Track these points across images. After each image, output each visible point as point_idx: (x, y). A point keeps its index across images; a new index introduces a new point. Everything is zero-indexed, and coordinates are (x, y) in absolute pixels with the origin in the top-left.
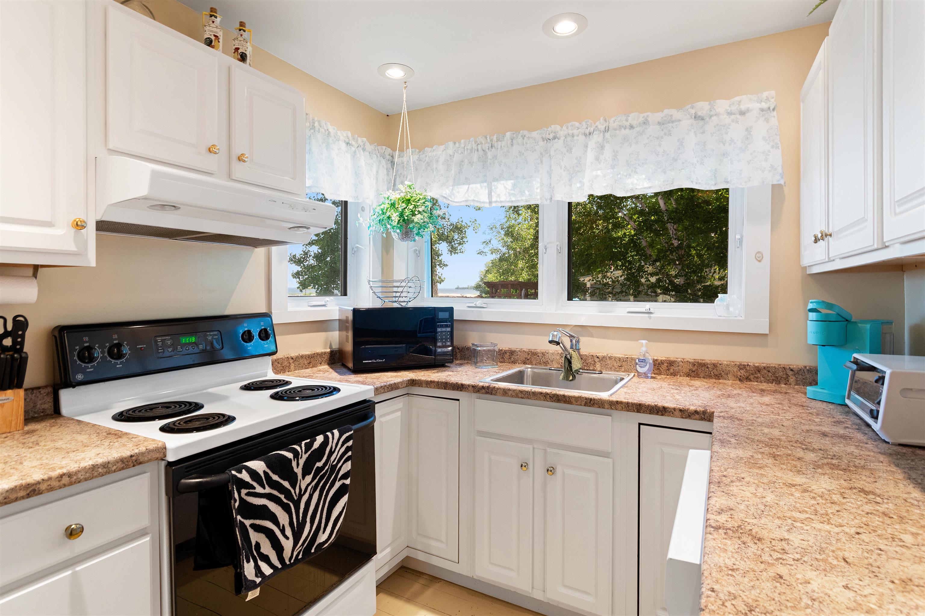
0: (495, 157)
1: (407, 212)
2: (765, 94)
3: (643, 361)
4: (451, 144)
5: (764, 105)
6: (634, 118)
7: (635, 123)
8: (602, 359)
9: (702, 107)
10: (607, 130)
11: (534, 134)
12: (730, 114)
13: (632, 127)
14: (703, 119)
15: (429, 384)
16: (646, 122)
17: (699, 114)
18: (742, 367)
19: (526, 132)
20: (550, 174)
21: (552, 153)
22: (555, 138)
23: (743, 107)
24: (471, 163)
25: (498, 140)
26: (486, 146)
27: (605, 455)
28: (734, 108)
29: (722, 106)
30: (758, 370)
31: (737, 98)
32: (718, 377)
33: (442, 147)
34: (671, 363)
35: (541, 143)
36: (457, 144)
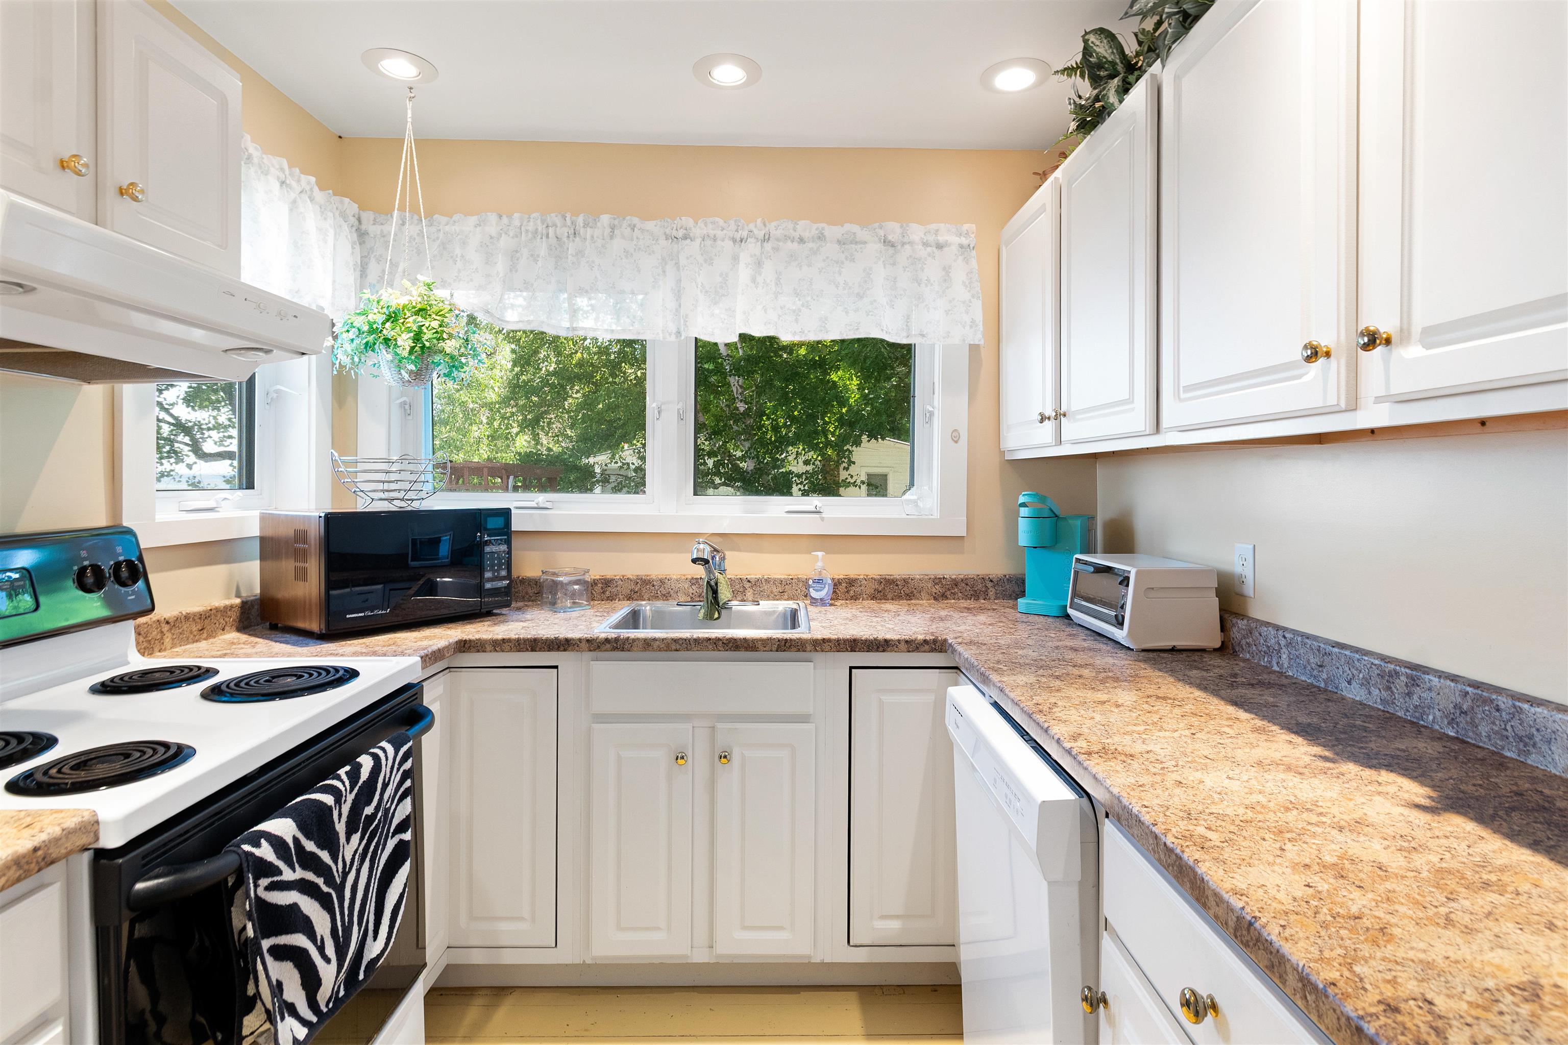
0: (580, 253)
1: (427, 335)
2: (966, 227)
3: (819, 581)
4: (493, 217)
5: (964, 241)
6: (806, 228)
7: (806, 235)
8: (755, 584)
9: (893, 229)
10: (766, 239)
11: (650, 225)
12: (926, 244)
13: (801, 240)
14: (893, 246)
16: (821, 237)
17: (890, 238)
18: (937, 581)
19: (636, 220)
20: (678, 294)
21: (683, 261)
22: (685, 238)
23: (941, 239)
24: (534, 257)
25: (586, 225)
26: (563, 232)
27: (804, 719)
28: (931, 238)
29: (917, 232)
30: (955, 583)
31: (934, 226)
32: (909, 596)
33: (473, 220)
34: (851, 582)
35: (663, 242)
36: (505, 220)
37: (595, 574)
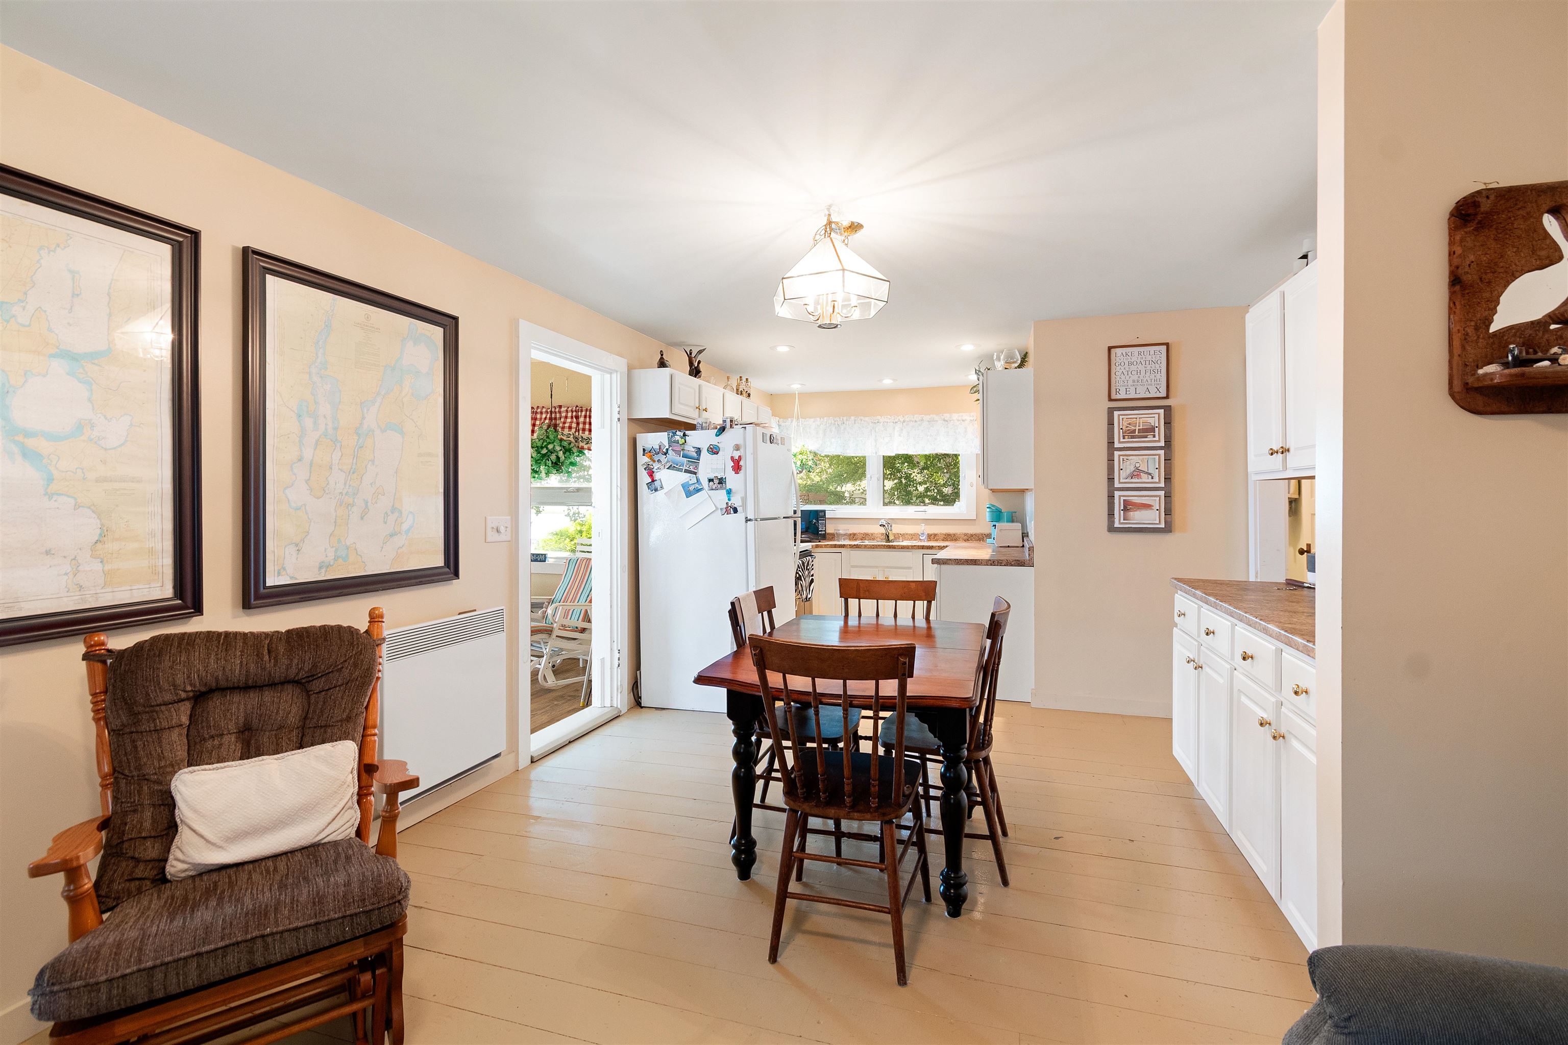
0: (845, 428)
1: (804, 460)
2: (972, 414)
3: (923, 534)
4: (818, 419)
5: (972, 419)
6: (917, 417)
7: (917, 420)
8: (903, 535)
9: (947, 416)
10: (904, 421)
11: (867, 419)
12: (958, 420)
13: (916, 421)
14: (947, 421)
15: (826, 546)
16: (922, 420)
17: (946, 419)
18: (966, 535)
19: (862, 418)
20: (876, 441)
21: (877, 429)
22: (878, 422)
23: (964, 418)
24: (831, 431)
25: (847, 420)
26: (840, 423)
27: (909, 568)
28: (960, 418)
29: (955, 416)
30: (972, 535)
31: (961, 414)
32: (956, 540)
33: (812, 420)
34: (935, 535)
35: (871, 424)
36: (822, 420)
37: (851, 532)
